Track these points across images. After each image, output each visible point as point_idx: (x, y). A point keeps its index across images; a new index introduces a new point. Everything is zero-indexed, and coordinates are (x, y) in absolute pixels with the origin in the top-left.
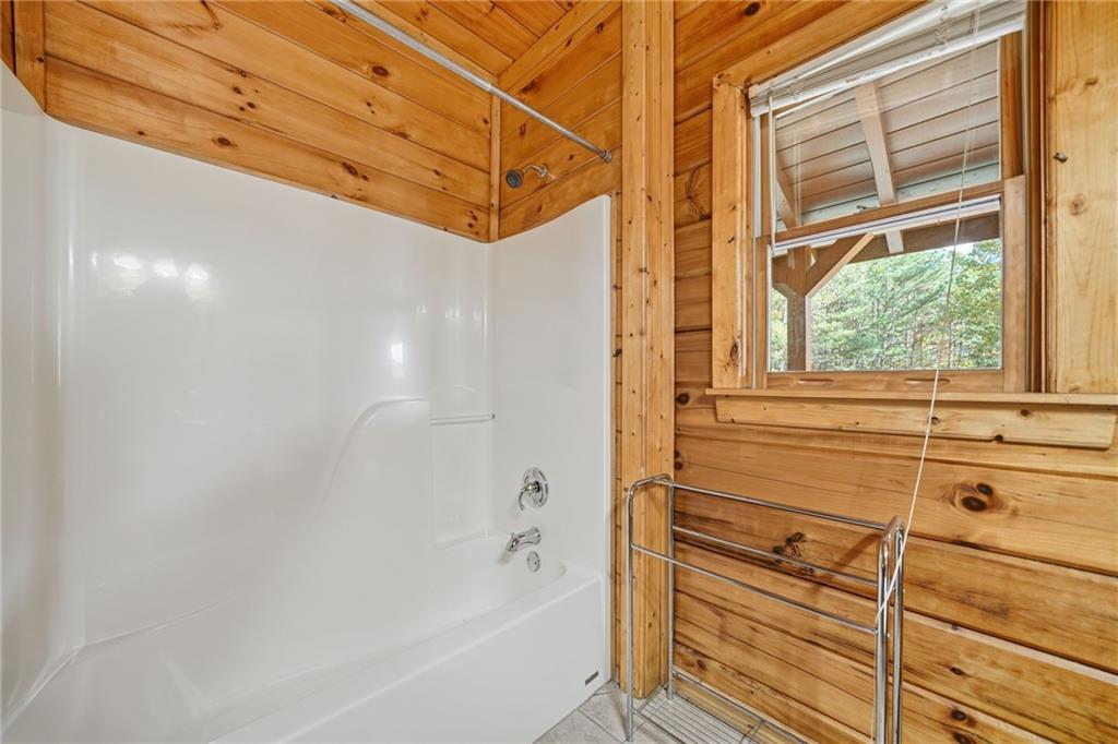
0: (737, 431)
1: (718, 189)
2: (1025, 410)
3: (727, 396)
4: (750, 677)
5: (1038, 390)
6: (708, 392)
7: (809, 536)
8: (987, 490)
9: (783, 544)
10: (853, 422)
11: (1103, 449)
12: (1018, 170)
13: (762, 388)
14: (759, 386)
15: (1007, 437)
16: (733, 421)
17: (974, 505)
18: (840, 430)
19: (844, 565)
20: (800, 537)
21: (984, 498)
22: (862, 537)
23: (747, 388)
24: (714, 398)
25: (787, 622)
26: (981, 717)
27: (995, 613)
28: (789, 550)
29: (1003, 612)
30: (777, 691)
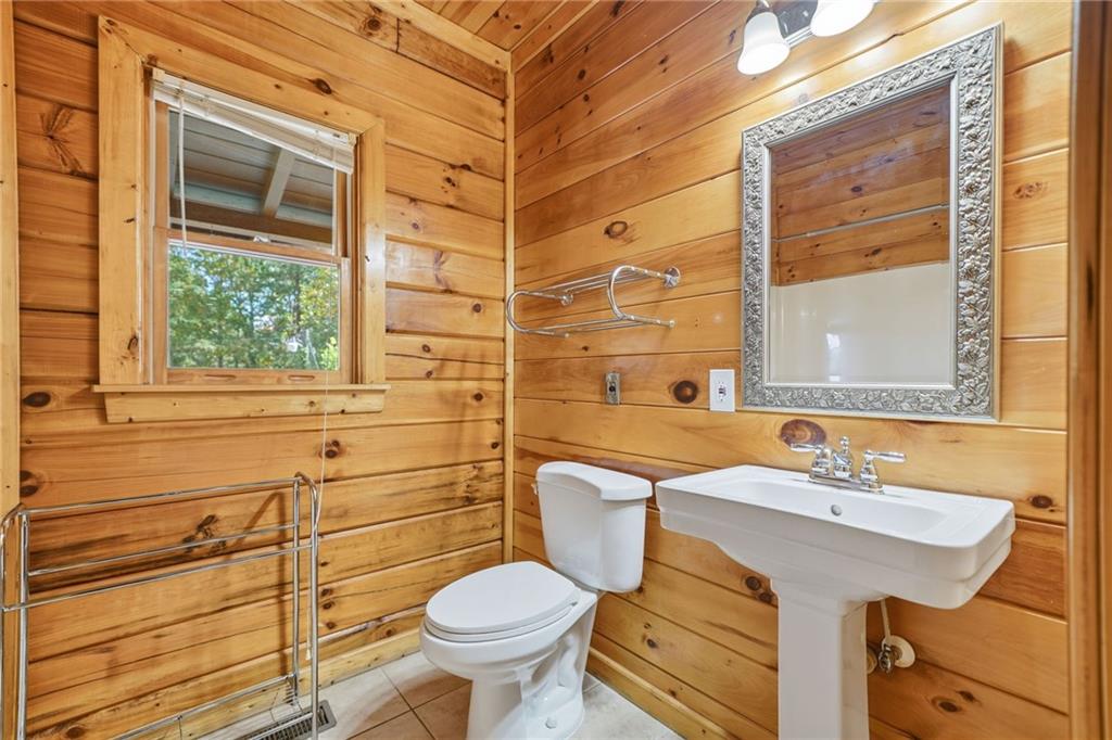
0: (137, 431)
1: (109, 154)
2: (354, 394)
3: (123, 393)
4: (151, 692)
5: (357, 383)
6: (96, 389)
7: (220, 513)
8: (336, 443)
9: (193, 533)
10: (258, 409)
11: (379, 412)
12: (345, 255)
13: (162, 383)
14: (157, 381)
15: (347, 410)
16: (131, 420)
17: (331, 455)
18: (248, 417)
19: (252, 527)
20: (212, 519)
21: (335, 449)
22: (265, 499)
23: (145, 384)
24: (102, 396)
25: (199, 605)
26: (334, 585)
27: (341, 516)
28: (201, 535)
29: (345, 514)
30: (185, 681)
